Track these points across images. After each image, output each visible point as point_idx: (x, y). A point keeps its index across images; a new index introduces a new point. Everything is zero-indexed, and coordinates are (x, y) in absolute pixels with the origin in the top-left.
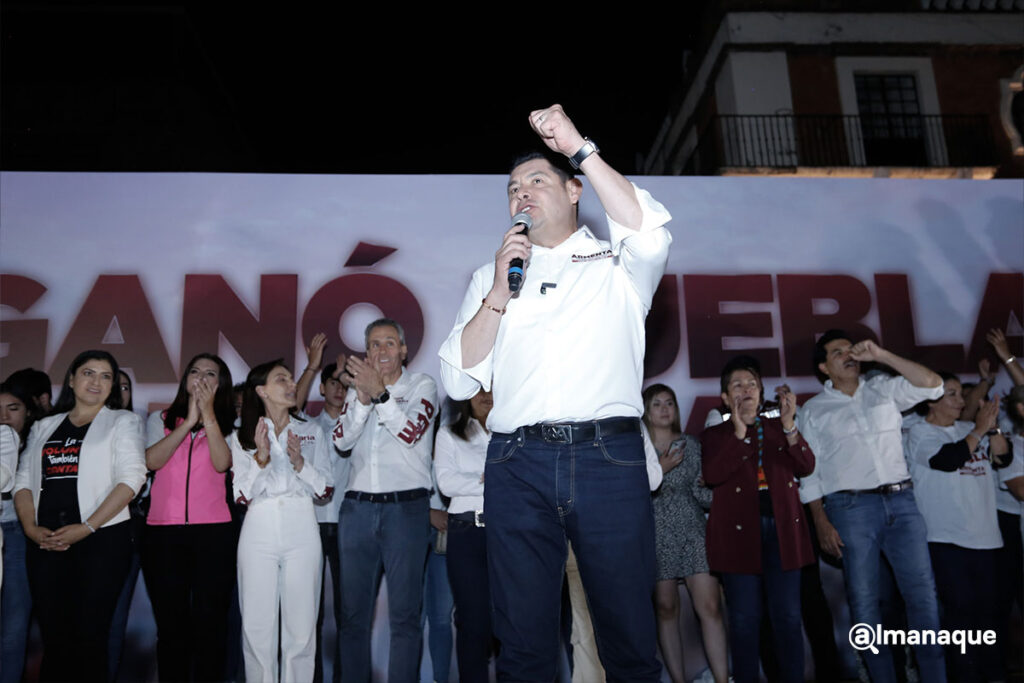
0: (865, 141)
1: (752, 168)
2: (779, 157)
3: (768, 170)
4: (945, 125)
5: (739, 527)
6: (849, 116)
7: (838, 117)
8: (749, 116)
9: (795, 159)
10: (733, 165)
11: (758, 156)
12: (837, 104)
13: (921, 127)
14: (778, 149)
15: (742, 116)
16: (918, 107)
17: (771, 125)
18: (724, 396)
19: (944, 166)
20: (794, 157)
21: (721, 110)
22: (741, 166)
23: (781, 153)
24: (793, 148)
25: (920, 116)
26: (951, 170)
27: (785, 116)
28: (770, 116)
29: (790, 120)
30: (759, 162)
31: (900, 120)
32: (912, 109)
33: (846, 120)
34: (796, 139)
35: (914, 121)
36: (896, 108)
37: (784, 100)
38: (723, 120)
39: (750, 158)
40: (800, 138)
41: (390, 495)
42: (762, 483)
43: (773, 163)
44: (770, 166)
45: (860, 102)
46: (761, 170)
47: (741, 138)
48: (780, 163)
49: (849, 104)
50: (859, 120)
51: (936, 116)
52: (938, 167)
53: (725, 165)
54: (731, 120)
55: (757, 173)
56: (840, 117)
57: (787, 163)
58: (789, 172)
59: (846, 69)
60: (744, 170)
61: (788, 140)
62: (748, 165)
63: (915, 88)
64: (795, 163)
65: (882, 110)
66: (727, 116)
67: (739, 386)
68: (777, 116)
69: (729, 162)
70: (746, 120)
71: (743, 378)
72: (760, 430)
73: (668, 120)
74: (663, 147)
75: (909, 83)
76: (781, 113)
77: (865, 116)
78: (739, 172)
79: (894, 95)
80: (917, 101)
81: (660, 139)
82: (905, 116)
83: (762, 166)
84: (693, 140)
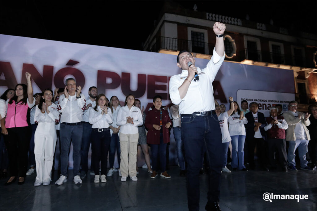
0: (192, 47)
1: (167, 49)
2: (173, 48)
3: (171, 50)
4: (209, 45)
5: (155, 134)
6: (189, 41)
7: (187, 41)
8: (168, 38)
9: (177, 49)
10: (163, 48)
11: (169, 47)
12: (187, 38)
13: (204, 45)
14: (173, 46)
15: (166, 37)
16: (204, 41)
17: (172, 40)
18: (154, 103)
19: (208, 54)
20: (177, 48)
21: (162, 35)
22: (165, 49)
23: (174, 47)
24: (177, 46)
25: (204, 43)
26: (209, 55)
27: (176, 39)
28: (172, 38)
29: (176, 40)
30: (169, 48)
31: (200, 43)
32: (202, 41)
33: (188, 41)
34: (177, 44)
35: (203, 44)
36: (199, 40)
37: (176, 35)
38: (162, 38)
39: (167, 47)
40: (179, 44)
41: (75, 124)
42: (161, 124)
43: (172, 49)
44: (171, 49)
45: (192, 38)
46: (169, 50)
47: (165, 42)
48: (173, 49)
49: (190, 38)
50: (191, 42)
51: (207, 43)
52: (206, 54)
53: (161, 48)
54: (164, 38)
55: (168, 51)
56: (188, 40)
57: (175, 49)
58: (175, 51)
59: (190, 29)
60: (165, 50)
61: (176, 44)
62: (166, 49)
63: (203, 36)
64: (177, 50)
65: (196, 40)
66: (163, 37)
67: (158, 101)
68: (174, 38)
69: (162, 48)
70: (167, 38)
71: (159, 100)
72: (161, 112)
73: (150, 36)
74: (148, 42)
75: (202, 35)
76: (175, 38)
77: (193, 41)
78: (164, 50)
79: (199, 37)
80: (204, 39)
81: (148, 40)
82: (201, 42)
83: (170, 49)
84: (155, 41)
